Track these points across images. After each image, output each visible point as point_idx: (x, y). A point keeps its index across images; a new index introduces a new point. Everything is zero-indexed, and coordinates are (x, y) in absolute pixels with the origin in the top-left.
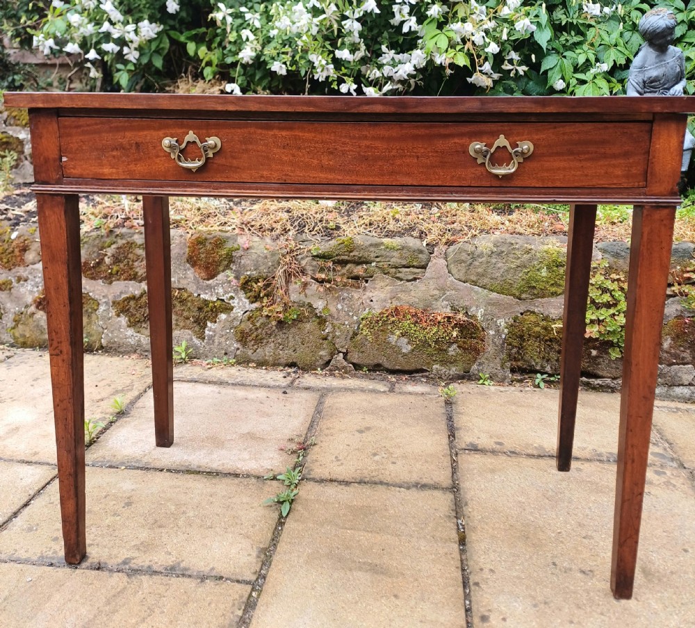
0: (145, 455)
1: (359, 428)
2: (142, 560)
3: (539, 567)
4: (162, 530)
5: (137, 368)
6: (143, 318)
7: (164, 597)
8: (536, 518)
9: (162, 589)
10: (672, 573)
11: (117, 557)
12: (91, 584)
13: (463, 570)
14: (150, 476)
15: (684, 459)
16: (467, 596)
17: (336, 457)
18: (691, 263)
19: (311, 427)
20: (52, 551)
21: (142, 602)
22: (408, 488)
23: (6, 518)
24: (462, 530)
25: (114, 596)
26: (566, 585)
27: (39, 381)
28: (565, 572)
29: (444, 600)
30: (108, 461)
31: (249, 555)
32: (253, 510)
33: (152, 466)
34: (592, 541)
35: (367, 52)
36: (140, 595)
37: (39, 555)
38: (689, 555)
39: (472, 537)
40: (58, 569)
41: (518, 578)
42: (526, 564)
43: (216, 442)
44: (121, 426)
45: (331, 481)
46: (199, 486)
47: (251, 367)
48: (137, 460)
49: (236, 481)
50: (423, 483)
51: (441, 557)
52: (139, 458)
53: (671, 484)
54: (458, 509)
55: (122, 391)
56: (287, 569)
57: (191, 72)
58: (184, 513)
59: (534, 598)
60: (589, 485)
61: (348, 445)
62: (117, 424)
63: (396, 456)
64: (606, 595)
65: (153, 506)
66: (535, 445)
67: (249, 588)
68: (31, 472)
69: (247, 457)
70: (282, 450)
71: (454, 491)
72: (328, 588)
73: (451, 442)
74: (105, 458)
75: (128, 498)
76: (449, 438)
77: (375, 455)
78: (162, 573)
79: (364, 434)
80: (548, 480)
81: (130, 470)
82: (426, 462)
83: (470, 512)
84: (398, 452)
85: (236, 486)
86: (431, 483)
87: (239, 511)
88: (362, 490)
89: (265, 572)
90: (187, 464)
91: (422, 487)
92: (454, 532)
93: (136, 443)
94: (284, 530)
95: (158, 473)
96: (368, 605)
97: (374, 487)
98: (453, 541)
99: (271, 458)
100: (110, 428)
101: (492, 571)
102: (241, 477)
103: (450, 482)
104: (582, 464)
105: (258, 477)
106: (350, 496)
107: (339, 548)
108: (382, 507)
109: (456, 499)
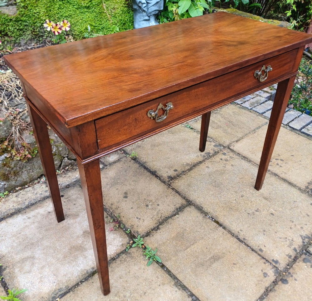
0: (58, 284)
1: (122, 195)
3: (247, 218)
8: (223, 198)
10: (270, 194)
14: (78, 293)
16: (246, 246)
17: (137, 218)
22: (177, 214)
24: (213, 220)
26: (259, 219)
28: (254, 214)
29: (245, 253)
31: (176, 291)
32: (146, 270)
33: (70, 286)
34: (245, 196)
39: (221, 220)
41: (249, 227)
42: (244, 220)
43: (78, 249)
45: (151, 231)
47: (19, 190)
48: (59, 290)
49: (118, 261)
50: (178, 207)
51: (223, 236)
52: (58, 288)
53: (231, 157)
54: (200, 209)
56: (194, 285)
58: (125, 296)
59: (260, 231)
60: (217, 172)
61: (132, 208)
63: (154, 201)
66: (185, 164)
70: (111, 230)
71: (190, 204)
72: (216, 280)
73: (160, 179)
76: (157, 178)
77: (147, 206)
79: (128, 198)
81: (63, 298)
82: (166, 196)
83: (207, 210)
84: (152, 198)
85: (122, 264)
86: (180, 205)
87: (142, 275)
88: (166, 227)
89: (190, 293)
90: (86, 272)
91: (180, 209)
92: (213, 222)
93: (41, 281)
94: (169, 269)
95: (79, 288)
96: (233, 275)
97: (168, 222)
98: (217, 226)
99: (114, 239)
100: (6, 284)
101: (241, 230)
102: (117, 258)
103: (184, 200)
104: (205, 164)
105: (123, 252)
106: (167, 234)
107: (195, 260)
108: (182, 230)
109: (195, 207)
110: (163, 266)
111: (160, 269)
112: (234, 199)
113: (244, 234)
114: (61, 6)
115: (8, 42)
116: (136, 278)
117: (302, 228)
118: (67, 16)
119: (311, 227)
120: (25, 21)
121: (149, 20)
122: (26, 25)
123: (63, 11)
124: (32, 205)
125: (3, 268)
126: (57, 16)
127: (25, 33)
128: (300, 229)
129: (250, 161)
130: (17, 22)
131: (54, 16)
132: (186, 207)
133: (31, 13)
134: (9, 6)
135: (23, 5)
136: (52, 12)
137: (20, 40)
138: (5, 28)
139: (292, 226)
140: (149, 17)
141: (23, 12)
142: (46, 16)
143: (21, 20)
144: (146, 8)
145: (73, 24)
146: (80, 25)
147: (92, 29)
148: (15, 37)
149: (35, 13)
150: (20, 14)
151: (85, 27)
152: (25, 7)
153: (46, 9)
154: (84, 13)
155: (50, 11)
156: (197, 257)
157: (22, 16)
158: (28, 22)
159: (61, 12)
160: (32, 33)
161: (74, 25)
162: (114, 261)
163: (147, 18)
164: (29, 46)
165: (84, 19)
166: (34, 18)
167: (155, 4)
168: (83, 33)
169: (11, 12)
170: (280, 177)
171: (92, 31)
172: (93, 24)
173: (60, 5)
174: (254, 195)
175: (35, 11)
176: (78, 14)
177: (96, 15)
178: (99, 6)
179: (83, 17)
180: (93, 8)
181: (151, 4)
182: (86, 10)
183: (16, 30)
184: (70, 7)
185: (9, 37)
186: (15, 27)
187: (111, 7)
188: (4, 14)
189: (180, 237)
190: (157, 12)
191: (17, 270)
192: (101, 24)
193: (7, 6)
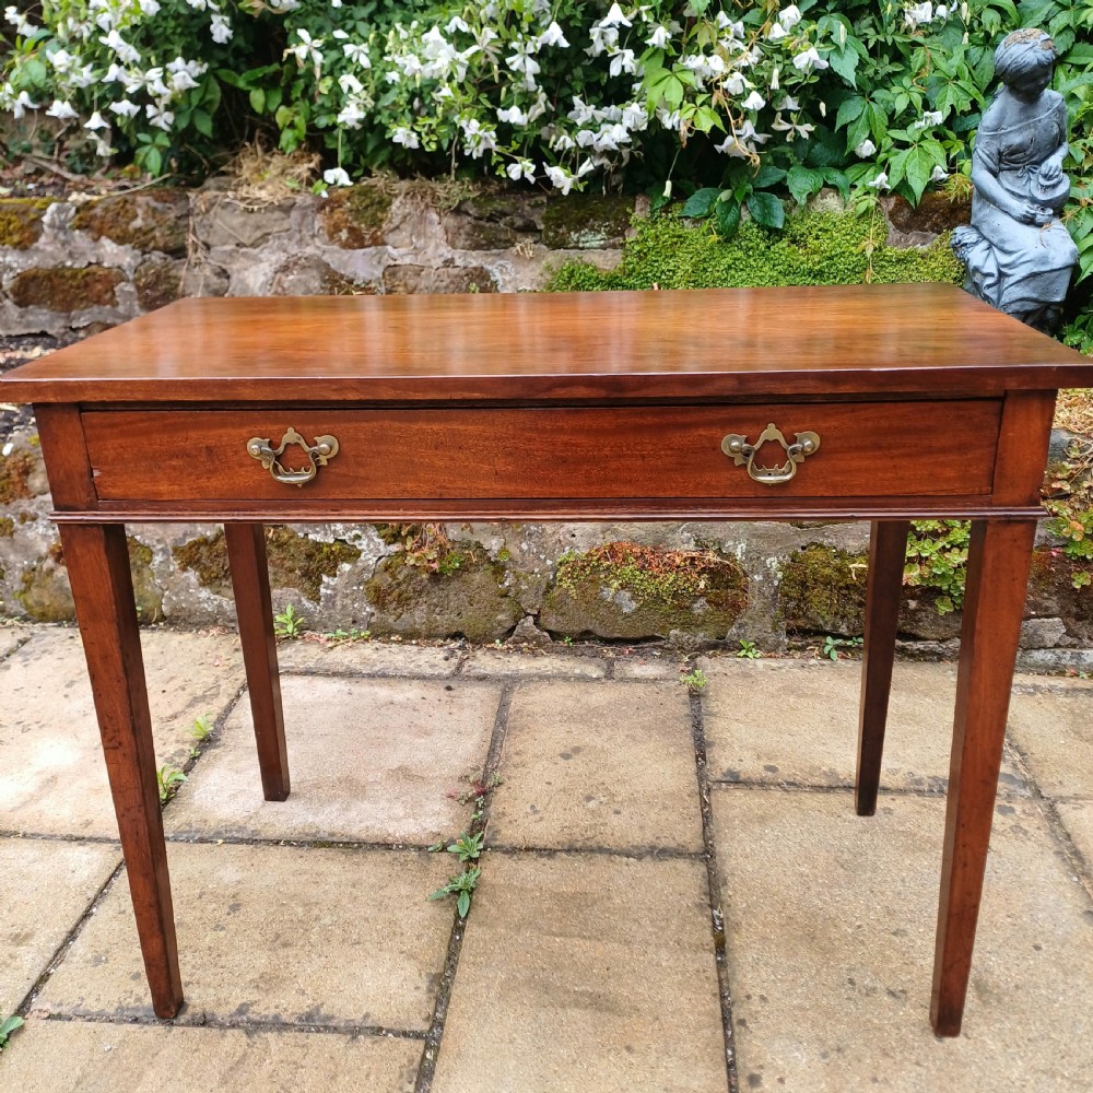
0: (251, 818)
1: (563, 750)
2: (265, 1007)
3: (831, 989)
4: (291, 951)
5: (221, 653)
6: (223, 573)
7: (302, 1067)
8: (825, 902)
9: (298, 1053)
10: (1017, 987)
11: (228, 1003)
12: (196, 1050)
13: (723, 997)
14: (261, 855)
15: (1041, 781)
16: (729, 1042)
17: (533, 807)
18: (1064, 466)
19: (492, 752)
20: (134, 997)
21: (271, 1076)
22: (640, 857)
23: (60, 942)
24: (720, 928)
25: (231, 1069)
26: (868, 1016)
27: (75, 686)
28: (867, 995)
29: (696, 1052)
30: (197, 831)
31: (417, 988)
32: (417, 908)
33: (263, 836)
34: (905, 939)
35: (549, 104)
36: (267, 1067)
37: (116, 1005)
38: (1042, 955)
39: (735, 941)
40: (146, 1027)
41: (801, 1008)
42: (811, 984)
43: (354, 788)
44: (209, 765)
45: (528, 849)
46: (333, 868)
47: (394, 642)
48: (240, 827)
49: (389, 856)
50: (661, 847)
51: (690, 977)
52: (241, 824)
53: (1021, 828)
54: (714, 883)
55: (204, 697)
56: (472, 1010)
57: (260, 137)
58: (317, 919)
59: (822, 1042)
60: (903, 838)
61: (549, 783)
62: (203, 760)
63: (620, 799)
64: (923, 1031)
65: (271, 910)
66: (824, 769)
67: (420, 1044)
68: (85, 858)
69: (402, 813)
70: (451, 797)
71: (706, 859)
72: (533, 1041)
73: (700, 768)
74: (191, 826)
75: (234, 897)
76: (697, 761)
77: (589, 798)
78: (294, 1026)
79: (571, 761)
80: (843, 832)
81: (230, 845)
82: (664, 807)
83: (730, 896)
84: (623, 791)
85: (388, 865)
86: (673, 845)
87: (396, 912)
88: (573, 864)
89: (441, 1016)
90: (314, 831)
91: (660, 853)
92: (708, 932)
93: (235, 796)
94: (465, 942)
95: (272, 849)
96: (591, 1065)
97: (590, 858)
98: (706, 947)
99: (437, 814)
100: (192, 769)
101: (763, 998)
102: (394, 850)
103: (701, 842)
104: (893, 799)
105: (420, 848)
106: (555, 877)
107: (544, 970)
108: (603, 893)
109: (709, 873)
110: (458, 929)
111: (447, 929)
112: (858, 924)
113: (757, 1012)
116: (381, 906)
124: (384, 676)
125: (218, 744)
129: (1084, 874)
132: (685, 858)
133: (652, 271)
134: (608, 249)
135: (637, 248)
141: (631, 266)
142: (689, 282)
144: (995, 288)
149: (663, 272)
150: (622, 270)
152: (641, 256)
153: (694, 265)
155: (705, 271)
156: (557, 968)
157: (630, 275)
162: (384, 851)
167: (1025, 278)
169: (610, 263)
173: (735, 259)
175: (663, 267)
178: (858, 275)
180: (835, 277)
181: (1011, 278)
182: (809, 280)
184: (765, 269)
188: (587, 266)
189: (576, 903)
193: (604, 248)
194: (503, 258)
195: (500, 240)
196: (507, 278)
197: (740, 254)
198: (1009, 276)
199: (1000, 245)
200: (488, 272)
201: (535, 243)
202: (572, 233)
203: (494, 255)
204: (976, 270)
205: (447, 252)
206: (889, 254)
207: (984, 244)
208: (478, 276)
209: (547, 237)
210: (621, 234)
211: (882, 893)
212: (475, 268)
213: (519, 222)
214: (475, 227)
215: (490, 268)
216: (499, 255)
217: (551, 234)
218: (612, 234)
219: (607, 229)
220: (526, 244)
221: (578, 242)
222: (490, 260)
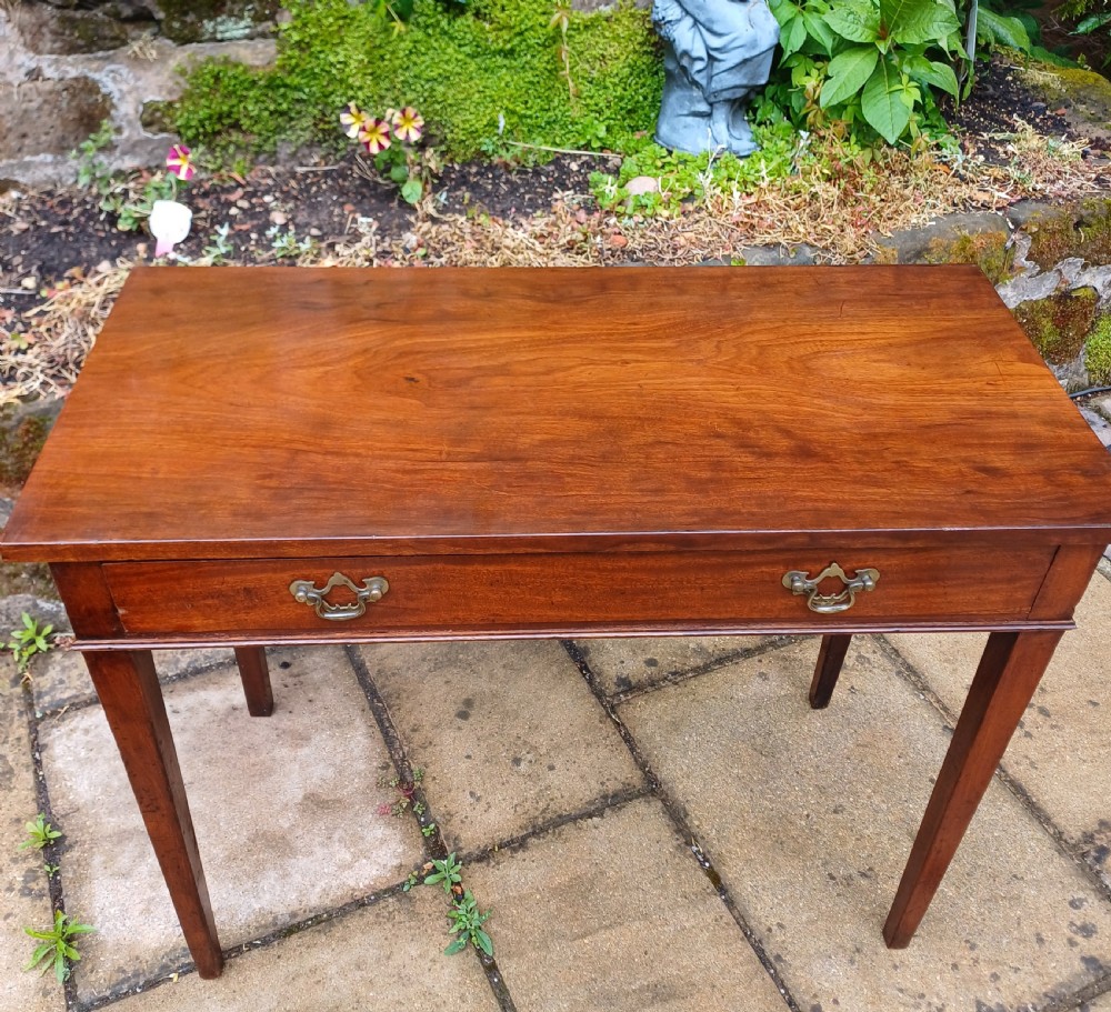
1: (453, 709)
3: (820, 891)
13: (749, 938)
16: (777, 981)
17: (472, 794)
22: (600, 813)
24: (707, 864)
28: (848, 884)
30: (136, 975)
32: (438, 965)
34: (845, 814)
39: (728, 874)
41: (811, 922)
42: (805, 893)
43: (272, 843)
45: (497, 848)
46: (324, 956)
48: (184, 950)
49: (370, 914)
50: (610, 793)
51: (715, 930)
53: (864, 657)
54: (677, 817)
59: (843, 948)
62: (67, 874)
63: (544, 750)
66: (692, 644)
69: (348, 857)
70: (384, 813)
71: (653, 790)
73: (590, 682)
74: (124, 971)
76: (584, 676)
77: (517, 761)
79: (471, 719)
81: (189, 977)
82: (588, 744)
83: (698, 827)
84: (541, 740)
85: (376, 926)
86: (620, 787)
87: (422, 979)
88: (549, 847)
90: (271, 919)
91: (613, 801)
92: (701, 873)
93: (147, 911)
94: (507, 983)
95: (239, 961)
97: (560, 834)
98: (708, 891)
99: (383, 841)
100: (61, 891)
101: (780, 926)
102: (369, 904)
103: (639, 772)
104: (760, 661)
105: (394, 891)
106: (542, 870)
107: (595, 980)
108: (594, 870)
109: (665, 805)
110: (491, 969)
111: (480, 975)
112: (805, 813)
113: (783, 942)
114: (418, 45)
115: (238, 147)
116: (402, 980)
117: (995, 977)
118: (435, 80)
119: (1030, 983)
120: (298, 88)
121: (708, 115)
122: (299, 101)
123: (423, 62)
124: (197, 672)
125: (67, 843)
126: (402, 78)
127: (293, 123)
128: (987, 979)
129: (925, 689)
130: (273, 89)
131: (392, 76)
132: (637, 797)
133: (318, 65)
134: (257, 40)
135: (296, 37)
136: (386, 63)
137: (275, 144)
138: (233, 106)
139: (965, 962)
140: (711, 105)
141: (293, 62)
142: (365, 74)
143: (286, 86)
144: (704, 73)
145: (450, 105)
146: (472, 110)
147: (512, 124)
148: (260, 135)
149: (332, 64)
150: (282, 67)
151: (488, 118)
152: (303, 46)
153: (368, 53)
154: (493, 72)
155: (382, 58)
156: (605, 973)
157: (291, 72)
158: (307, 90)
159: (415, 64)
160: (315, 125)
161: (455, 108)
162: (359, 911)
163: (703, 107)
164: (301, 165)
165: (488, 92)
166: (327, 78)
167: (737, 65)
168: (480, 136)
169: (261, 56)
170: (1007, 775)
171: (511, 132)
172: (520, 109)
173: (415, 42)
174: (880, 816)
175: (332, 58)
176: (472, 72)
177: (532, 79)
178: (548, 50)
179: (489, 83)
180: (525, 55)
181: (722, 64)
182: (500, 60)
183: (266, 114)
184: (450, 50)
185: (244, 132)
186: (263, 106)
187: (594, 52)
188: (236, 66)
189: (577, 891)
190: (740, 93)
191: (97, 860)
192: (549, 110)
193: (250, 38)
194: (113, 62)
195: (105, 38)
196: (125, 87)
197: (419, 35)
198: (719, 61)
199: (707, 24)
200: (95, 82)
201: (155, 35)
202: (205, 22)
203: (101, 58)
204: (685, 53)
205: (27, 60)
206: (577, 21)
207: (688, 21)
208: (82, 89)
209: (171, 28)
210: (272, 17)
211: (805, 771)
212: (76, 79)
213: (127, 11)
214: (64, 21)
215: (96, 76)
216: (107, 59)
217: (176, 25)
218: (258, 18)
219: (253, 12)
220: (143, 43)
221: (215, 32)
222: (95, 65)
